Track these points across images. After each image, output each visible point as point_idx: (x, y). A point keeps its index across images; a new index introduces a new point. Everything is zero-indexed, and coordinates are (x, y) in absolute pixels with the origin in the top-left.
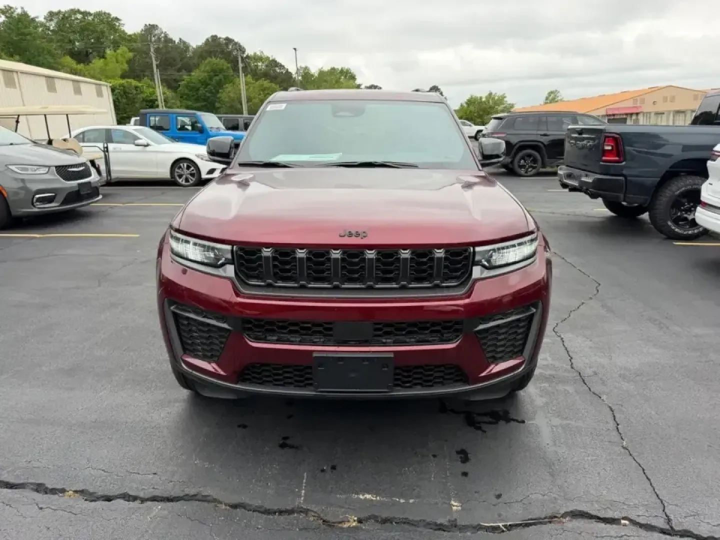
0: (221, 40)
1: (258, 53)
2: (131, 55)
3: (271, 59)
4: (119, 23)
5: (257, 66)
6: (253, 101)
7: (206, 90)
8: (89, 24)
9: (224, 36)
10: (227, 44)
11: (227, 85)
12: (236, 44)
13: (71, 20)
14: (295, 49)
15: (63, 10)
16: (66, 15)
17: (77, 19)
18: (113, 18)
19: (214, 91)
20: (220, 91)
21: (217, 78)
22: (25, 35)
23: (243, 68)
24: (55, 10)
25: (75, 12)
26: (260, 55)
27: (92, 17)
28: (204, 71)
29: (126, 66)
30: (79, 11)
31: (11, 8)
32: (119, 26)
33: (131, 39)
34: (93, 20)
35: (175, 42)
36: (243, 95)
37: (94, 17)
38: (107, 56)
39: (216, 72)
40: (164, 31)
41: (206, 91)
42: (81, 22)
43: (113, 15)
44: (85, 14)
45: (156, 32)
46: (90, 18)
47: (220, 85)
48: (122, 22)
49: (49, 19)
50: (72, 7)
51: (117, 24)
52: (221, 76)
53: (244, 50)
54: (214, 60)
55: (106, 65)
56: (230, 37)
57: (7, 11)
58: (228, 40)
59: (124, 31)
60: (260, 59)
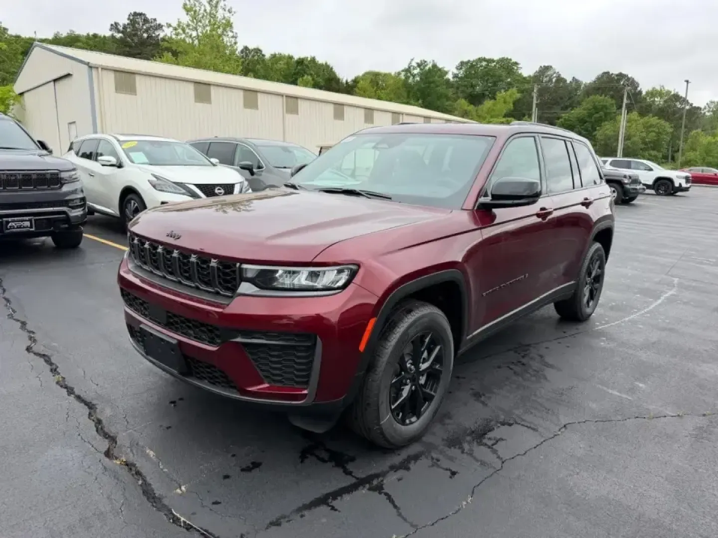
0: (613, 76)
1: (658, 88)
2: (519, 95)
3: (672, 93)
4: (517, 67)
5: (654, 101)
6: (632, 140)
7: (582, 127)
8: (491, 70)
9: (617, 72)
10: (618, 81)
11: (606, 123)
12: (628, 79)
13: (477, 67)
14: (687, 82)
15: (472, 59)
16: (474, 63)
17: (482, 66)
18: (513, 62)
19: (590, 129)
20: (598, 128)
21: (597, 115)
22: (430, 83)
23: (627, 105)
24: (465, 60)
25: (481, 60)
26: (659, 89)
27: (495, 63)
28: (584, 109)
29: (511, 106)
30: (484, 60)
31: (425, 62)
32: (517, 70)
33: (525, 80)
34: (495, 66)
35: (566, 81)
36: (621, 133)
37: (497, 63)
38: (498, 98)
39: (596, 109)
40: (557, 71)
41: (582, 129)
42: (485, 68)
43: (514, 60)
44: (490, 61)
45: (549, 73)
46: (493, 64)
47: (600, 121)
48: (519, 66)
49: (459, 68)
50: (480, 56)
51: (516, 68)
52: (602, 113)
53: (637, 85)
54: (598, 97)
55: (494, 105)
56: (624, 72)
57: (421, 65)
58: (621, 76)
59: (521, 74)
60: (660, 94)
